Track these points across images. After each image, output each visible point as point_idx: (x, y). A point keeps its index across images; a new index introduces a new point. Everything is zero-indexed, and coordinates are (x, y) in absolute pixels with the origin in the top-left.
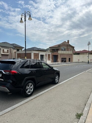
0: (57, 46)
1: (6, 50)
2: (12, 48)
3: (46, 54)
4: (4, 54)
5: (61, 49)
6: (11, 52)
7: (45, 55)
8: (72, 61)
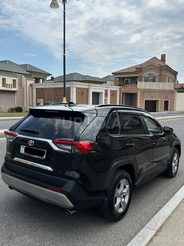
0: (134, 70)
1: (9, 80)
2: (23, 76)
3: (106, 91)
4: (5, 88)
5: (143, 78)
6: (21, 85)
7: (104, 94)
8: (173, 110)
